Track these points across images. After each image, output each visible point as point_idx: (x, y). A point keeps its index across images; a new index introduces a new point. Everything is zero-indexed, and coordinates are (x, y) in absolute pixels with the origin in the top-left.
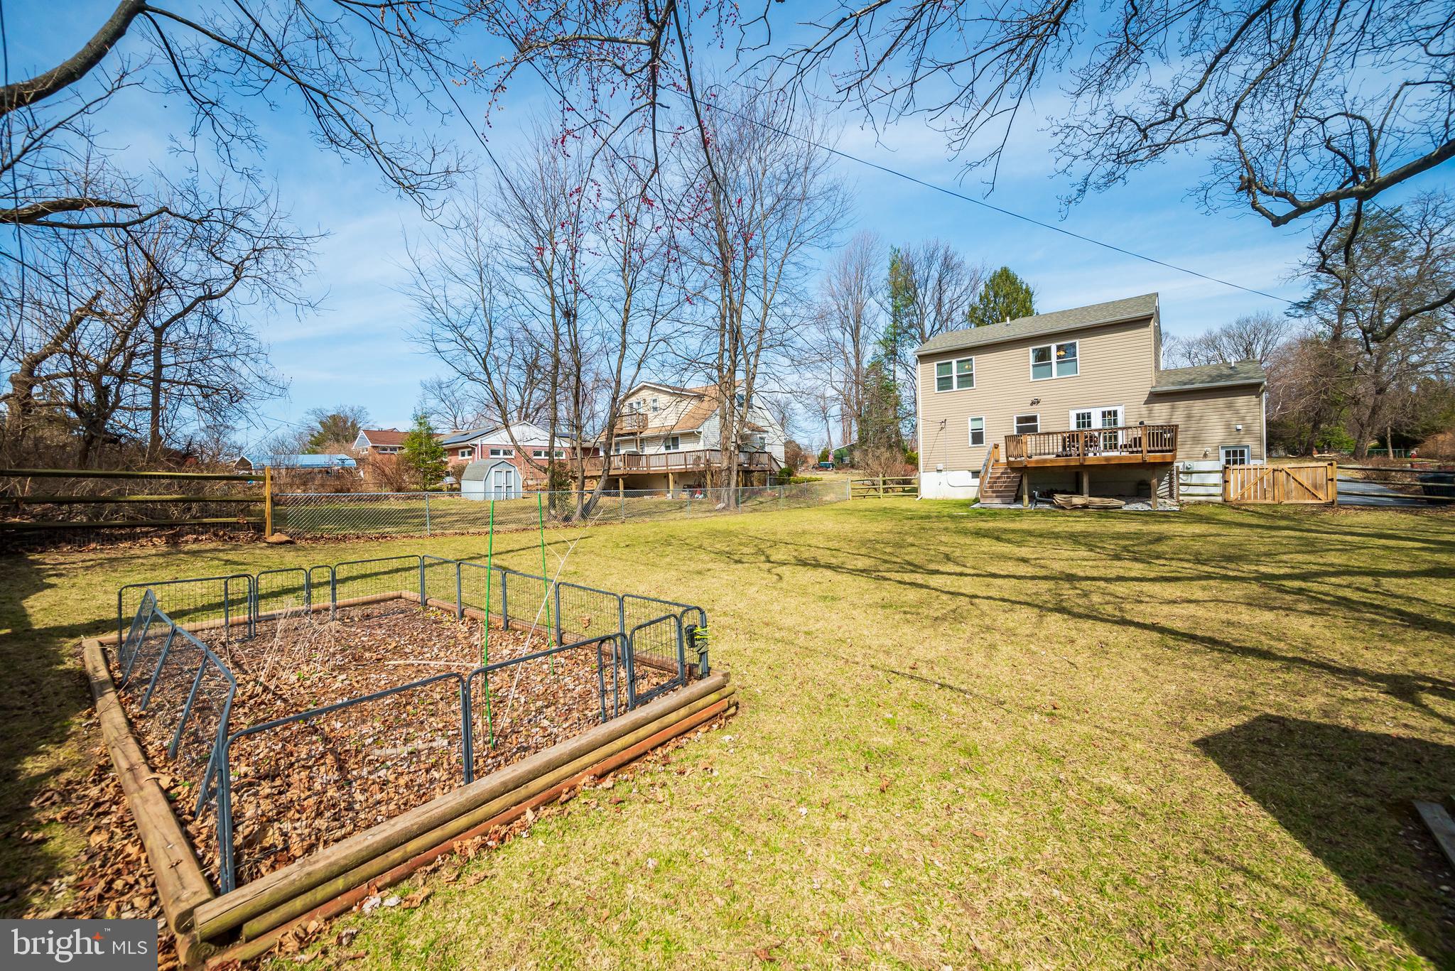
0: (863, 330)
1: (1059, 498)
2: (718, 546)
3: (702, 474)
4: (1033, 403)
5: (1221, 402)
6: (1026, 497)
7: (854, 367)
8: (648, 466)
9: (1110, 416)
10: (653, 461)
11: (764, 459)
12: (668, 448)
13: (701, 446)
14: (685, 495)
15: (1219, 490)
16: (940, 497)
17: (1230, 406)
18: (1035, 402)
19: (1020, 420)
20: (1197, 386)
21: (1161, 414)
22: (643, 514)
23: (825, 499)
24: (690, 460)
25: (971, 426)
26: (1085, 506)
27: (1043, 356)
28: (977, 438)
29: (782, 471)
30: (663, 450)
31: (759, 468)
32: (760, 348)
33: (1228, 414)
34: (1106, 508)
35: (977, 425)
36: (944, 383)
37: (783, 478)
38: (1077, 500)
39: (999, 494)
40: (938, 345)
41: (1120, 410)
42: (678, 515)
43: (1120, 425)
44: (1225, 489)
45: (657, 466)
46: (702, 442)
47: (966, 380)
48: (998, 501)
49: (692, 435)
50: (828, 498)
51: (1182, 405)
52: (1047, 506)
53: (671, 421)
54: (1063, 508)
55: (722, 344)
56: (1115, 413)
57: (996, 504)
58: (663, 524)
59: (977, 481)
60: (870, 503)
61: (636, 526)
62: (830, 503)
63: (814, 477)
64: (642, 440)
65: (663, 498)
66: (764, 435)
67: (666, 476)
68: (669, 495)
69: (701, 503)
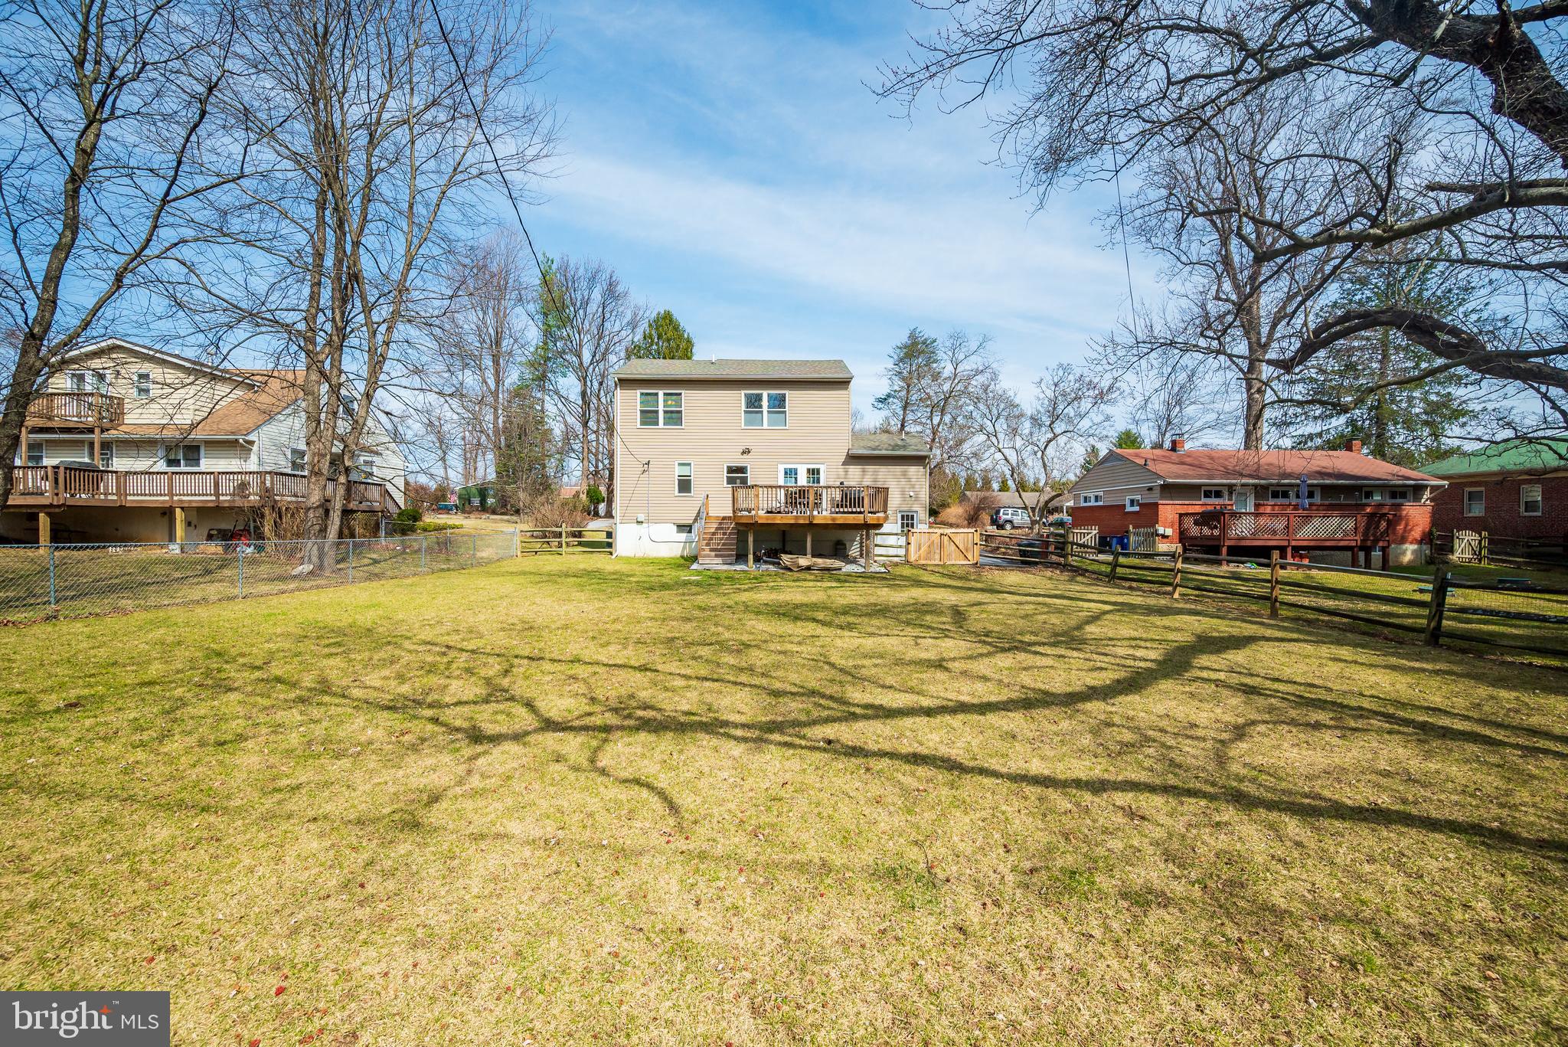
0: (506, 344)
1: (786, 559)
2: (373, 679)
3: (257, 512)
4: (743, 453)
5: (898, 469)
6: (751, 557)
7: (493, 386)
8: (121, 491)
9: (814, 473)
10: (133, 485)
11: (374, 494)
12: (171, 462)
13: (252, 465)
14: (214, 548)
15: (902, 552)
16: (640, 554)
17: (904, 474)
18: (746, 452)
19: (730, 470)
20: (884, 452)
21: (856, 477)
22: (112, 589)
23: (479, 554)
24: (227, 486)
25: (679, 471)
26: (808, 568)
27: (754, 403)
28: (685, 485)
29: (401, 514)
30: (161, 466)
31: (364, 506)
32: (396, 315)
33: (903, 482)
34: (828, 569)
35: (685, 471)
36: (649, 417)
37: (406, 523)
38: (803, 561)
39: (718, 553)
40: (640, 370)
41: (822, 468)
42: (212, 590)
43: (822, 483)
44: (907, 551)
45: (143, 493)
46: (254, 458)
47: (674, 417)
48: (719, 560)
49: (235, 446)
50: (484, 554)
51: (870, 468)
52: (771, 568)
53: (185, 418)
54: (790, 570)
55: (314, 297)
56: (818, 471)
57: (716, 564)
58: (178, 615)
59: (683, 536)
60: (550, 563)
61: (97, 627)
62: (489, 562)
63: (450, 522)
64: (106, 446)
65: (156, 553)
66: (375, 459)
67: (167, 513)
68: (175, 549)
69: (253, 562)
